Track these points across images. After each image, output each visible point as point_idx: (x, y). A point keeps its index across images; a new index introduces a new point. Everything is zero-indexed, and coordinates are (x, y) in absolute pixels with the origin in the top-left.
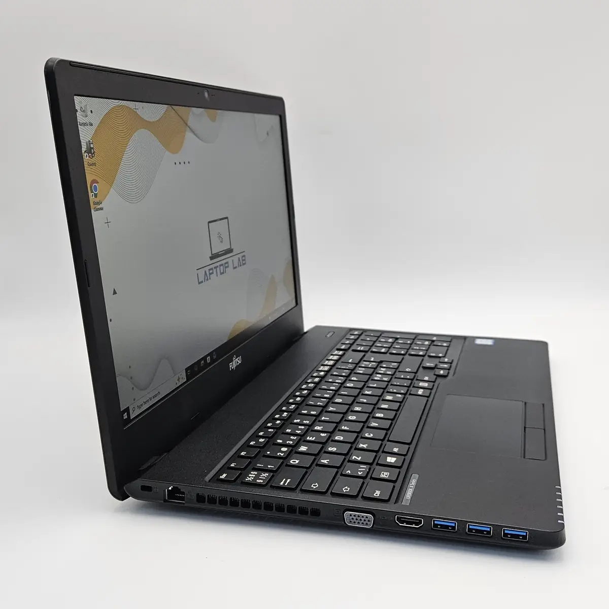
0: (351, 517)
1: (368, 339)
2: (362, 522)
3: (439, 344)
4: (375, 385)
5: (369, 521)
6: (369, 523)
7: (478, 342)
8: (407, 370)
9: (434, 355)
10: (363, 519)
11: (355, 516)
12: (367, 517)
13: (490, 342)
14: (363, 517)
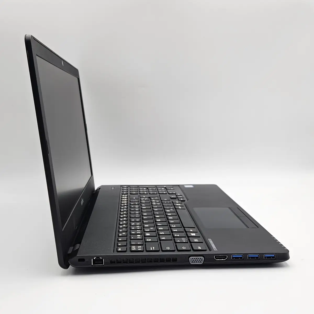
0: (193, 260)
1: (134, 189)
2: (198, 261)
3: (170, 189)
4: (156, 207)
5: (201, 260)
6: (201, 261)
7: (186, 186)
8: (165, 199)
9: (171, 193)
10: (199, 260)
11: (195, 259)
12: (201, 258)
13: (192, 186)
14: (199, 258)
